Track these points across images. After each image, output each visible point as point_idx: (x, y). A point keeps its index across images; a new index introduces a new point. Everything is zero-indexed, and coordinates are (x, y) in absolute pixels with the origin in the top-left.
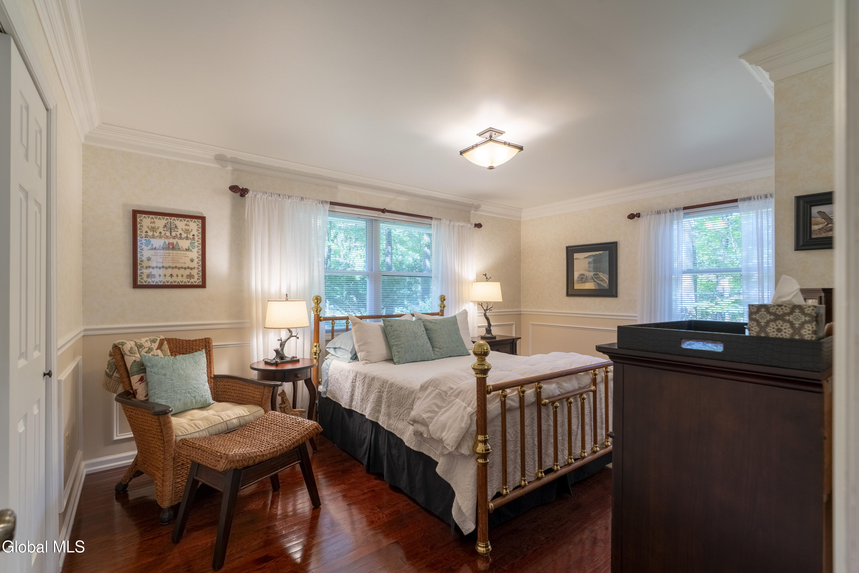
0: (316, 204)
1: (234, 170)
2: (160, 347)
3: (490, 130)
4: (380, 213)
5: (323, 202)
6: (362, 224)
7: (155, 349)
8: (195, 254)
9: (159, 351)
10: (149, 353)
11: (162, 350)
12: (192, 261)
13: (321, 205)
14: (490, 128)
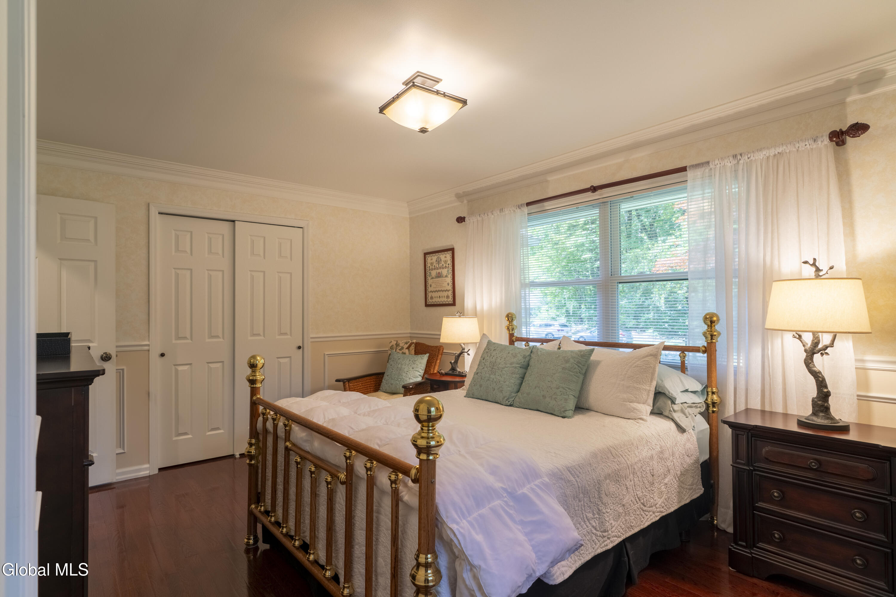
0: (514, 211)
1: (469, 201)
2: (408, 348)
3: (419, 76)
4: (589, 193)
5: (520, 206)
6: (595, 213)
7: (405, 348)
8: (449, 280)
9: (407, 350)
10: (401, 350)
11: (409, 350)
12: (448, 284)
13: (519, 210)
14: (418, 72)
